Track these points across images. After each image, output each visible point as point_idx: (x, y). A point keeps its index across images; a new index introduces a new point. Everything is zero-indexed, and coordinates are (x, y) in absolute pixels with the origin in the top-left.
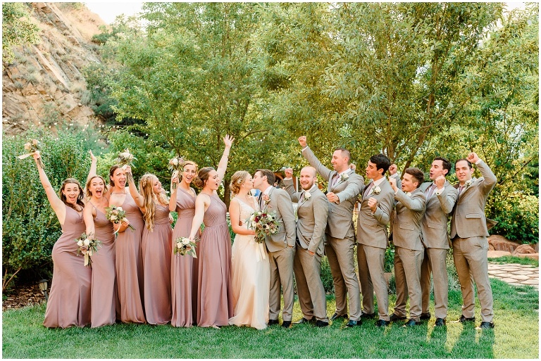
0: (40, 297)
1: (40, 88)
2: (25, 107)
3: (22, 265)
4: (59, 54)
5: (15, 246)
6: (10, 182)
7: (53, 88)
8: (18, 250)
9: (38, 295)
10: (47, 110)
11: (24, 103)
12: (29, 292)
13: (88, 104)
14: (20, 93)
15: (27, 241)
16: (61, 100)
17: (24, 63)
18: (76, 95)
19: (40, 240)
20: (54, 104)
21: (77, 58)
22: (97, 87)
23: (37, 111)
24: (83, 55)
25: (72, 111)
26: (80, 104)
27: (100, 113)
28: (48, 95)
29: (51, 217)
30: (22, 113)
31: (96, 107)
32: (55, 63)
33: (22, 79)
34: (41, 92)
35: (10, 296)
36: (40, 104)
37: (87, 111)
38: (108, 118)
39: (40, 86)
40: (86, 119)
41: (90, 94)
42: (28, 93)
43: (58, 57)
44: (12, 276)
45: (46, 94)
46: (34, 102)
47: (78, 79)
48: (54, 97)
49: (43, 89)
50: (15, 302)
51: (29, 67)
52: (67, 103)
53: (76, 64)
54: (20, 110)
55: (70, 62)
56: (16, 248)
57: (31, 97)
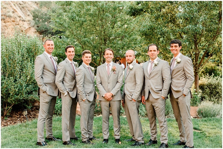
0: (23, 118)
1: (12, 19)
2: (6, 28)
3: (15, 102)
4: (21, 4)
5: (11, 93)
6: (6, 60)
7: (18, 19)
8: (13, 95)
9: (22, 117)
10: (15, 29)
11: (5, 26)
12: (18, 115)
13: (33, 26)
14: (4, 21)
15: (17, 90)
16: (21, 25)
17: (5, 8)
18: (28, 22)
19: (23, 90)
20: (18, 26)
21: (28, 6)
22: (37, 19)
23: (11, 30)
24: (31, 5)
25: (26, 30)
26: (30, 27)
27: (39, 30)
28: (16, 22)
29: (28, 78)
30: (5, 30)
31: (37, 28)
32: (19, 8)
33: (5, 15)
34: (13, 21)
35: (9, 118)
36: (13, 27)
37: (33, 30)
38: (42, 33)
39: (12, 18)
40: (33, 33)
41: (34, 22)
42: (7, 21)
43: (20, 5)
44: (10, 108)
45: (15, 22)
46: (10, 25)
47: (29, 15)
48: (19, 23)
49: (14, 20)
50: (12, 120)
51: (7, 10)
52: (25, 26)
53: (28, 9)
54: (4, 29)
55: (25, 8)
56: (12, 94)
57: (9, 23)
